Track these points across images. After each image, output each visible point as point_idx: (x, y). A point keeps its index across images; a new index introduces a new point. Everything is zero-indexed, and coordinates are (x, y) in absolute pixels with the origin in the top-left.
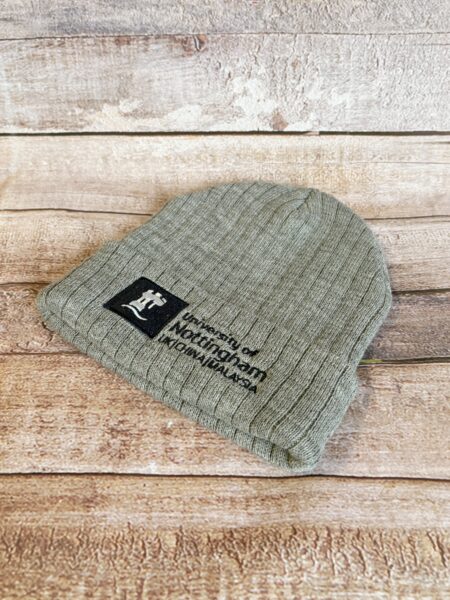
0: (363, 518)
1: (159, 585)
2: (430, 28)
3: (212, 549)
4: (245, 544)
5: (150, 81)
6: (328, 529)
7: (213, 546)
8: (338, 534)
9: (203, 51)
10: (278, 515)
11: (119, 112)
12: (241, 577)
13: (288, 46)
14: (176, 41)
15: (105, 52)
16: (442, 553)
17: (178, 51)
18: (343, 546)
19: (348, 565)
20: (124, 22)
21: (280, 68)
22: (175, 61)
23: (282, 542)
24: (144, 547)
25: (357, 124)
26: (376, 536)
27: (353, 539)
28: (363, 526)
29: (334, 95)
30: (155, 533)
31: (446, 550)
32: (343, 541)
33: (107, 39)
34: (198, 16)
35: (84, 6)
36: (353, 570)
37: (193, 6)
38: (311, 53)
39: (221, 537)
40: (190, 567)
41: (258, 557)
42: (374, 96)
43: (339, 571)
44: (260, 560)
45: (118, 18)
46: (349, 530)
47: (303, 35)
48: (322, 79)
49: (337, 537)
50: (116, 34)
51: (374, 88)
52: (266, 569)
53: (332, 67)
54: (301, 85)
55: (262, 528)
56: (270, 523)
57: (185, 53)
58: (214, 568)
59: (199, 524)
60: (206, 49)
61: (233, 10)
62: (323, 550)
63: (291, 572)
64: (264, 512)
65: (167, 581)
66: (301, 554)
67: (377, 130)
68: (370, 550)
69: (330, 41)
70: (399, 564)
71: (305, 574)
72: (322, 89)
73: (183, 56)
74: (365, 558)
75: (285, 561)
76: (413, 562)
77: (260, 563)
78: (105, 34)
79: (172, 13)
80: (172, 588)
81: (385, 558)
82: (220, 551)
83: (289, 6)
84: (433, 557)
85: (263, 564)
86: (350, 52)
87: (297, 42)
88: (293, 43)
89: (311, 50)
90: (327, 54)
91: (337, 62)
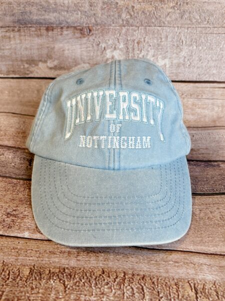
0: (149, 270)
1: (12, 295)
2: (209, 25)
3: (50, 277)
4: (71, 276)
5: (63, 50)
6: (124, 273)
7: (51, 275)
8: (130, 276)
9: (91, 35)
10: (95, 262)
11: (47, 67)
12: (64, 295)
13: (135, 33)
14: (77, 29)
15: (41, 35)
16: (197, 293)
17: (78, 35)
18: (132, 283)
19: (134, 294)
20: (51, 19)
21: (131, 45)
22: (76, 40)
23: (94, 277)
24: (9, 275)
25: (172, 76)
26: (155, 280)
27: (140, 279)
28: (147, 274)
29: (160, 60)
30: (18, 267)
31: (199, 292)
32: (133, 280)
33: (42, 28)
34: (88, 17)
35: (30, 11)
36: (136, 297)
37: (86, 12)
38: (147, 37)
39: (57, 271)
40: (34, 287)
41: (77, 284)
42: (181, 61)
43: (127, 297)
44: (78, 286)
45: (47, 17)
46: (138, 275)
47: (142, 27)
48: (153, 50)
49: (129, 278)
50: (46, 26)
51: (181, 56)
52: (81, 291)
53: (158, 44)
54: (142, 54)
55: (84, 268)
56: (89, 266)
57: (82, 36)
58: (49, 288)
59: (46, 264)
60: (93, 34)
61: (106, 14)
62: (119, 284)
63: (97, 295)
64: (87, 259)
65: (18, 294)
66: (105, 285)
67: (183, 80)
68: (149, 286)
69: (156, 30)
70: (167, 297)
71: (105, 297)
72: (153, 56)
73: (81, 37)
74: (145, 291)
75: (94, 288)
76: (176, 296)
77: (77, 288)
78: (41, 26)
79: (75, 15)
80: (20, 298)
81: (158, 292)
82: (55, 278)
83: (135, 12)
84: (190, 295)
85: (79, 289)
86: (167, 37)
87: (140, 31)
88: (137, 32)
89: (147, 35)
90: (155, 37)
91: (161, 42)
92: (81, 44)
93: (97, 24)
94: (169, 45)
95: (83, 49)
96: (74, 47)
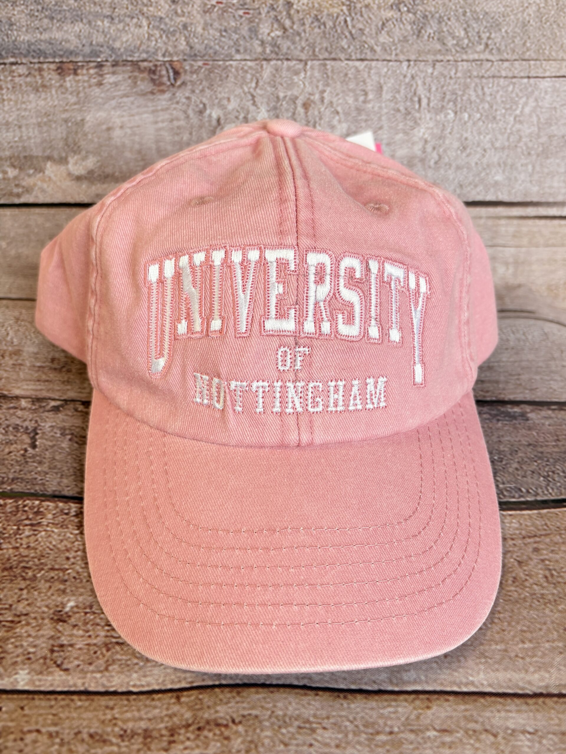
2: (491, 52)
5: (109, 129)
9: (180, 86)
11: (69, 174)
13: (295, 78)
14: (141, 70)
15: (44, 86)
17: (144, 86)
20: (67, 41)
21: (287, 110)
22: (141, 101)
33: (45, 66)
34: (168, 33)
35: (9, 19)
37: (161, 19)
38: (328, 89)
42: (417, 151)
45: (58, 35)
47: (316, 63)
48: (345, 127)
50: (57, 60)
51: (416, 139)
53: (357, 109)
57: (156, 88)
60: (184, 84)
69: (353, 70)
73: (152, 93)
78: (42, 59)
79: (133, 28)
83: (296, 18)
86: (381, 87)
87: (309, 73)
88: (302, 75)
89: (328, 85)
90: (350, 90)
91: (365, 102)
92: (153, 112)
93: (195, 55)
94: (385, 111)
95: (160, 125)
96: (137, 118)
